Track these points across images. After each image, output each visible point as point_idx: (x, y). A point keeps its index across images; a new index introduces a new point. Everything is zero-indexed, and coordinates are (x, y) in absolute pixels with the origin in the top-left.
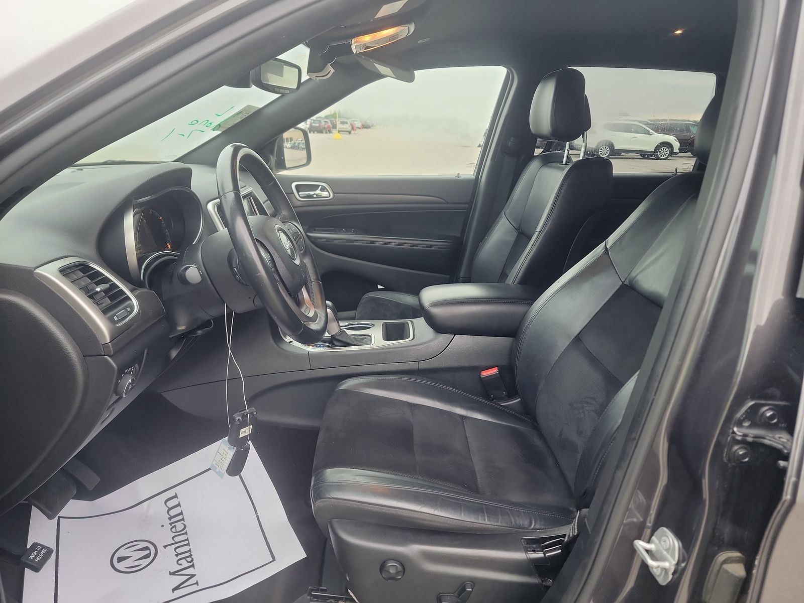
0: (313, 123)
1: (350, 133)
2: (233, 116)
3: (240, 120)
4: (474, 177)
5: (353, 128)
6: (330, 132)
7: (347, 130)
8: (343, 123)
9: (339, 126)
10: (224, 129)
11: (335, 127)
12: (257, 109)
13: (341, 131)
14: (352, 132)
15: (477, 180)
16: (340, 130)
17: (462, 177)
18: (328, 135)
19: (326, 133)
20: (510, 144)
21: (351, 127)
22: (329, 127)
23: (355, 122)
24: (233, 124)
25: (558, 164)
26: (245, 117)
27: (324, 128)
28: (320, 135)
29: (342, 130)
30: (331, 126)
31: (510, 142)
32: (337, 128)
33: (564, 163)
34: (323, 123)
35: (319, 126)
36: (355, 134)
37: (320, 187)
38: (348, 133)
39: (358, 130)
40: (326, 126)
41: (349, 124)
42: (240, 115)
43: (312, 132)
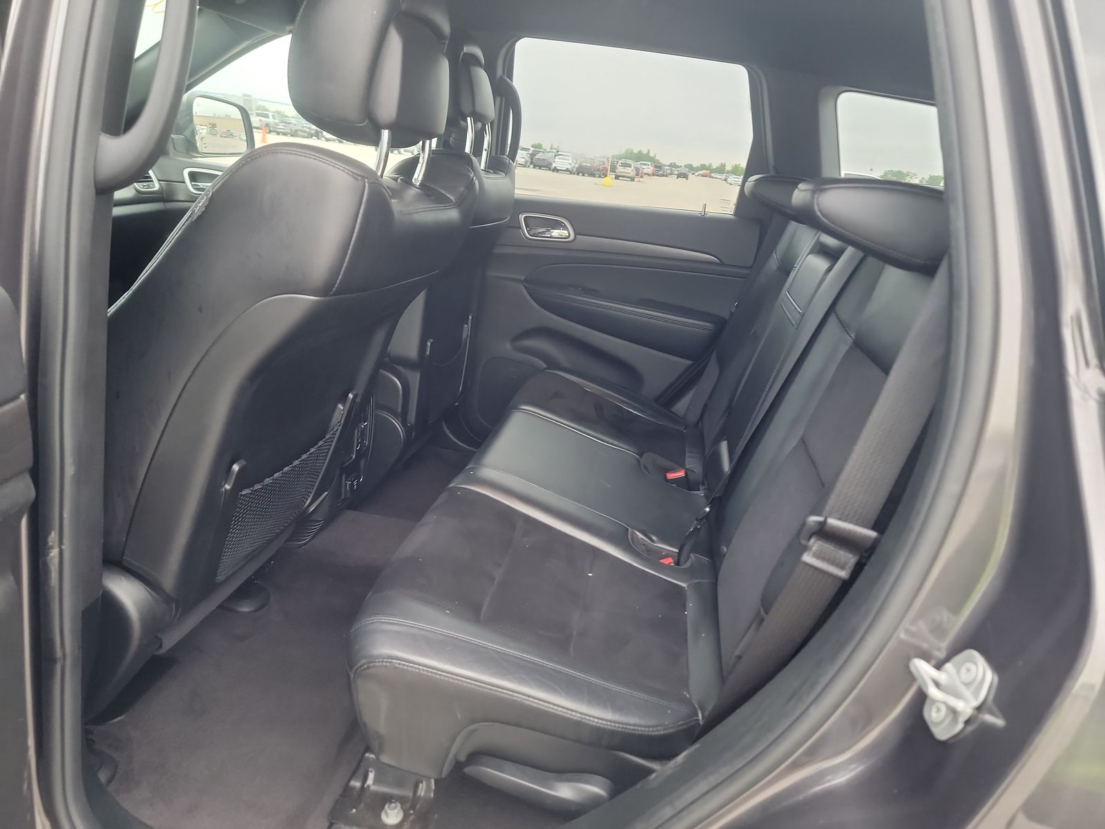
0: (584, 162)
1: (632, 179)
5: (638, 174)
6: (604, 175)
7: (629, 175)
8: (625, 165)
9: (620, 169)
11: (613, 170)
13: (621, 176)
14: (636, 179)
16: (619, 174)
18: (600, 180)
21: (635, 172)
27: (598, 170)
29: (622, 174)
30: (610, 168)
32: (617, 171)
36: (639, 181)
38: (629, 180)
39: (646, 177)
41: (632, 168)
43: (581, 174)
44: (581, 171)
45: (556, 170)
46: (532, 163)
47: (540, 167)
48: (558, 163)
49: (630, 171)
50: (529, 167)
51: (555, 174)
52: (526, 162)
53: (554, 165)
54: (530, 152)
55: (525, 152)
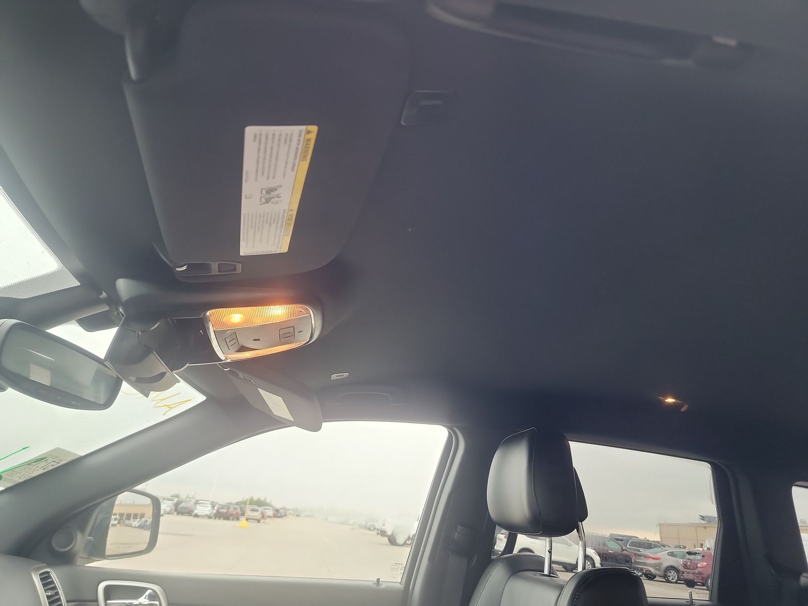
0: (221, 508)
1: (259, 521)
2: (29, 463)
3: (41, 471)
4: (401, 587)
5: (263, 517)
6: (238, 519)
7: (256, 518)
8: (253, 510)
9: (249, 513)
10: (10, 485)
11: (243, 514)
12: (75, 458)
13: (249, 519)
14: (262, 521)
15: (407, 591)
16: (249, 517)
17: (384, 586)
18: (235, 523)
19: (233, 520)
20: (456, 536)
21: (261, 516)
22: (237, 514)
23: (267, 511)
24: (27, 477)
25: (537, 575)
26: (51, 468)
27: (232, 515)
28: (226, 522)
29: (251, 517)
30: (240, 512)
31: (456, 533)
32: (246, 515)
33: (546, 572)
34: (231, 509)
35: (227, 512)
36: (264, 523)
37: (149, 592)
38: (257, 521)
39: (268, 519)
40: (234, 512)
41: (260, 512)
42: (43, 464)
43: (218, 518)
44: (219, 515)
45: (196, 516)
46: (176, 510)
47: (182, 514)
48: (199, 510)
49: (257, 515)
50: (173, 514)
51: (196, 519)
52: (171, 510)
53: (196, 512)
54: (175, 501)
55: (169, 502)
